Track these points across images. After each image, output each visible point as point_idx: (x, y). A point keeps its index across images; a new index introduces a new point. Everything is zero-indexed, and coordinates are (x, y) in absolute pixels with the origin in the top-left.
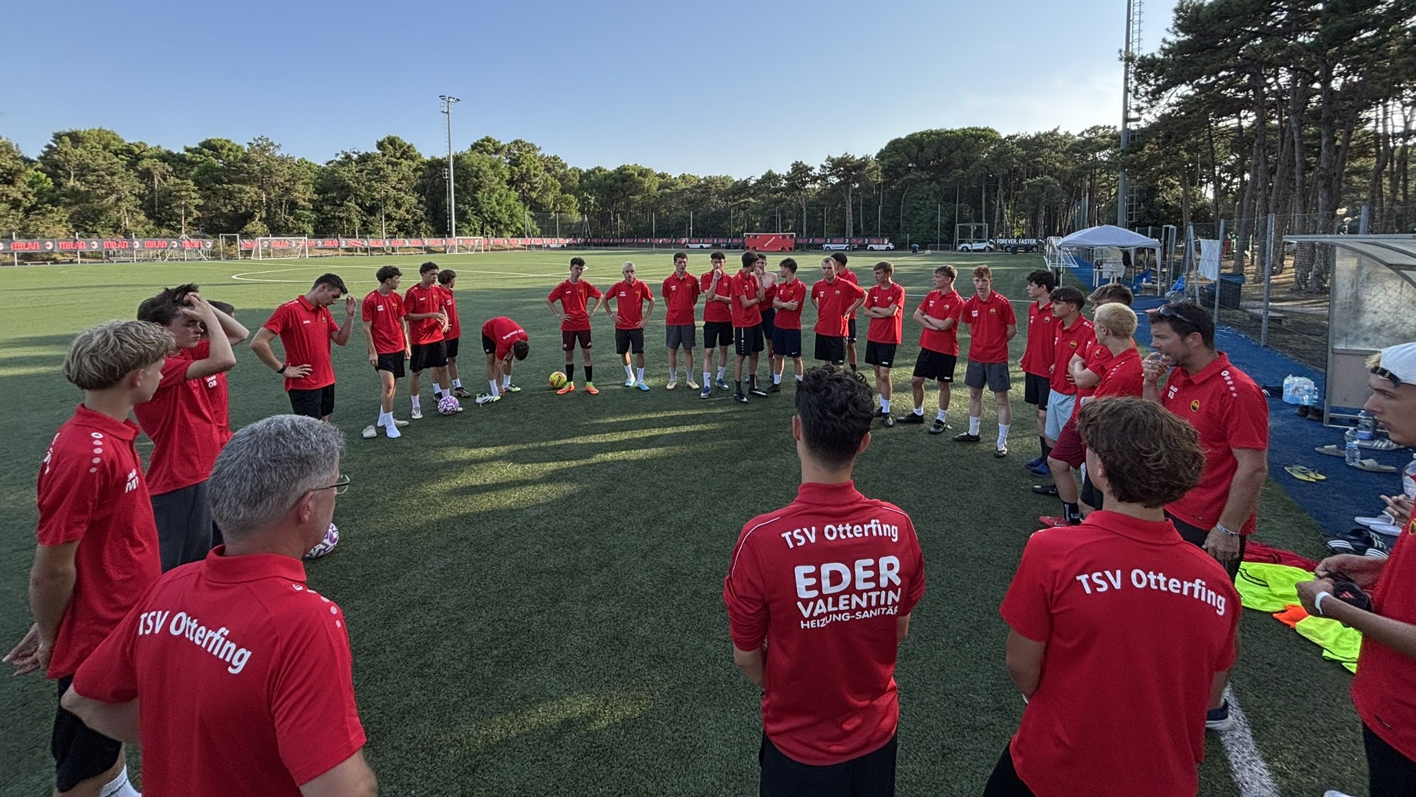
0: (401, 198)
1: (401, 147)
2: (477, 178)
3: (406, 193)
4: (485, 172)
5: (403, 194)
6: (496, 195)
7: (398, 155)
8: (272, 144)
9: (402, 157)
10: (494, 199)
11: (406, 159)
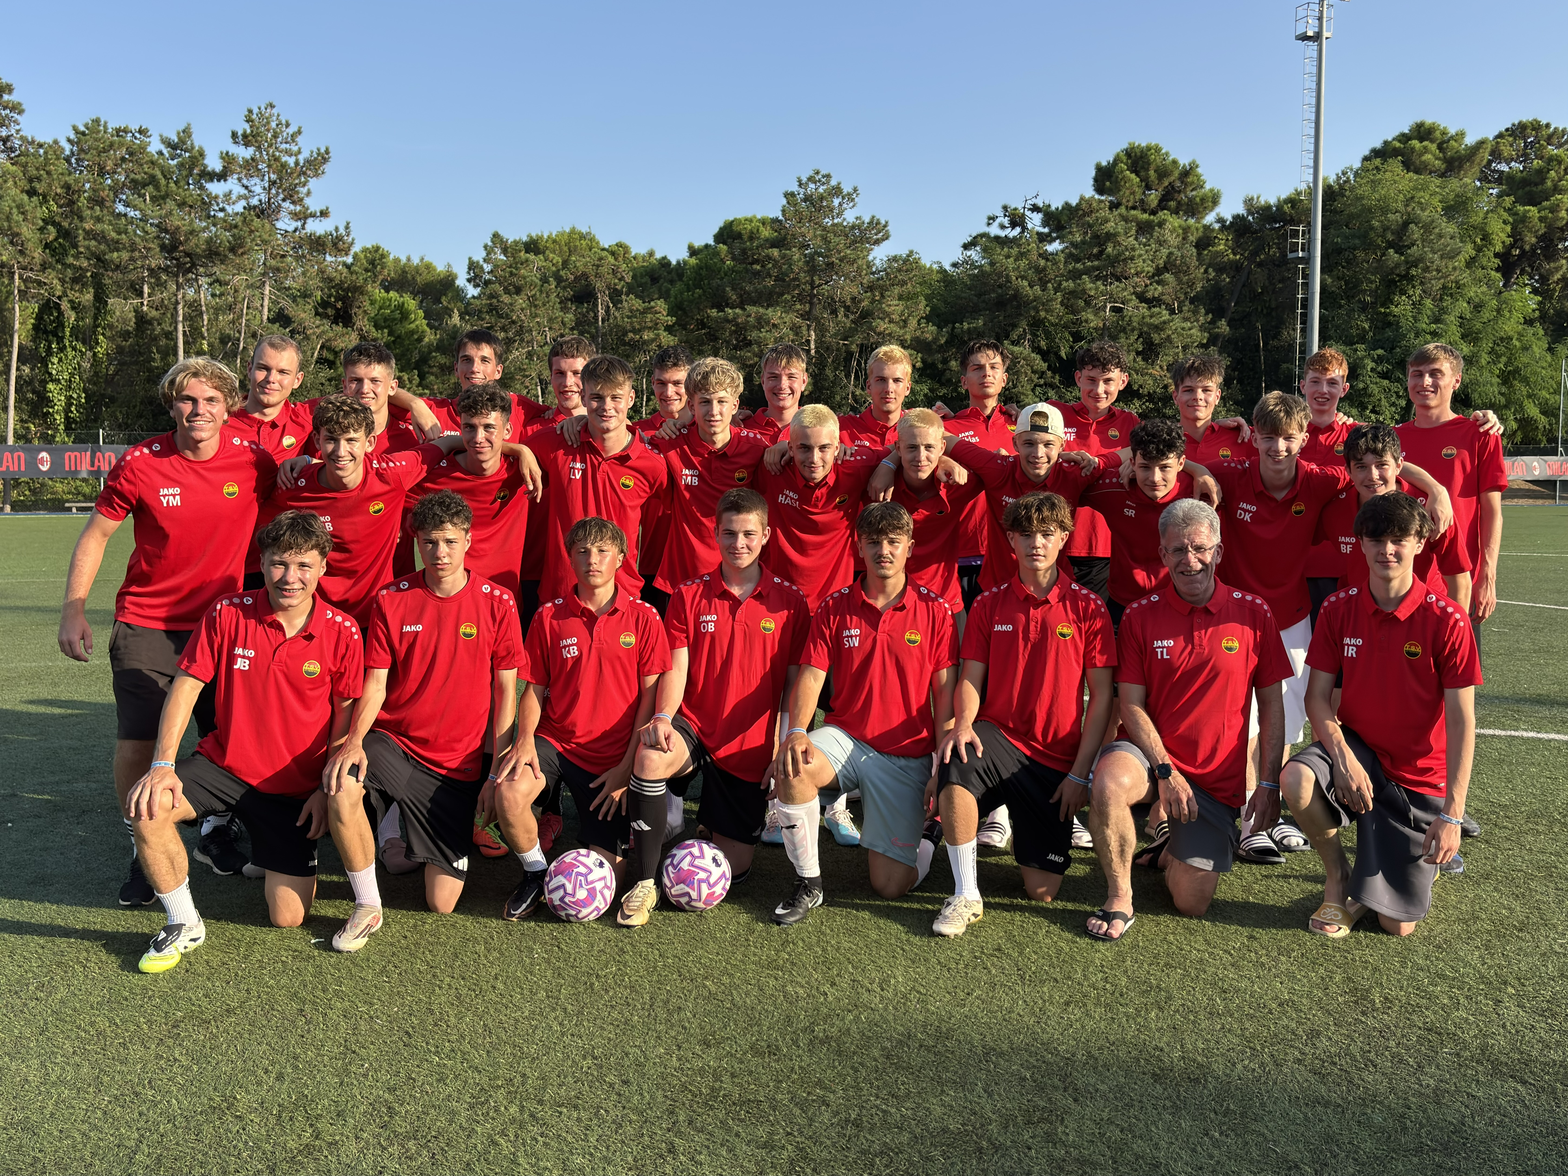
0: (1158, 328)
1: (1163, 173)
2: (1400, 251)
3: (1172, 312)
4: (1428, 228)
5: (1165, 315)
6: (1463, 306)
7: (1153, 197)
8: (837, 191)
9: (1163, 204)
10: (1451, 319)
11: (1176, 212)
